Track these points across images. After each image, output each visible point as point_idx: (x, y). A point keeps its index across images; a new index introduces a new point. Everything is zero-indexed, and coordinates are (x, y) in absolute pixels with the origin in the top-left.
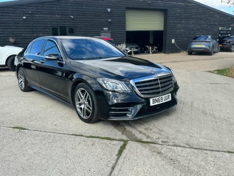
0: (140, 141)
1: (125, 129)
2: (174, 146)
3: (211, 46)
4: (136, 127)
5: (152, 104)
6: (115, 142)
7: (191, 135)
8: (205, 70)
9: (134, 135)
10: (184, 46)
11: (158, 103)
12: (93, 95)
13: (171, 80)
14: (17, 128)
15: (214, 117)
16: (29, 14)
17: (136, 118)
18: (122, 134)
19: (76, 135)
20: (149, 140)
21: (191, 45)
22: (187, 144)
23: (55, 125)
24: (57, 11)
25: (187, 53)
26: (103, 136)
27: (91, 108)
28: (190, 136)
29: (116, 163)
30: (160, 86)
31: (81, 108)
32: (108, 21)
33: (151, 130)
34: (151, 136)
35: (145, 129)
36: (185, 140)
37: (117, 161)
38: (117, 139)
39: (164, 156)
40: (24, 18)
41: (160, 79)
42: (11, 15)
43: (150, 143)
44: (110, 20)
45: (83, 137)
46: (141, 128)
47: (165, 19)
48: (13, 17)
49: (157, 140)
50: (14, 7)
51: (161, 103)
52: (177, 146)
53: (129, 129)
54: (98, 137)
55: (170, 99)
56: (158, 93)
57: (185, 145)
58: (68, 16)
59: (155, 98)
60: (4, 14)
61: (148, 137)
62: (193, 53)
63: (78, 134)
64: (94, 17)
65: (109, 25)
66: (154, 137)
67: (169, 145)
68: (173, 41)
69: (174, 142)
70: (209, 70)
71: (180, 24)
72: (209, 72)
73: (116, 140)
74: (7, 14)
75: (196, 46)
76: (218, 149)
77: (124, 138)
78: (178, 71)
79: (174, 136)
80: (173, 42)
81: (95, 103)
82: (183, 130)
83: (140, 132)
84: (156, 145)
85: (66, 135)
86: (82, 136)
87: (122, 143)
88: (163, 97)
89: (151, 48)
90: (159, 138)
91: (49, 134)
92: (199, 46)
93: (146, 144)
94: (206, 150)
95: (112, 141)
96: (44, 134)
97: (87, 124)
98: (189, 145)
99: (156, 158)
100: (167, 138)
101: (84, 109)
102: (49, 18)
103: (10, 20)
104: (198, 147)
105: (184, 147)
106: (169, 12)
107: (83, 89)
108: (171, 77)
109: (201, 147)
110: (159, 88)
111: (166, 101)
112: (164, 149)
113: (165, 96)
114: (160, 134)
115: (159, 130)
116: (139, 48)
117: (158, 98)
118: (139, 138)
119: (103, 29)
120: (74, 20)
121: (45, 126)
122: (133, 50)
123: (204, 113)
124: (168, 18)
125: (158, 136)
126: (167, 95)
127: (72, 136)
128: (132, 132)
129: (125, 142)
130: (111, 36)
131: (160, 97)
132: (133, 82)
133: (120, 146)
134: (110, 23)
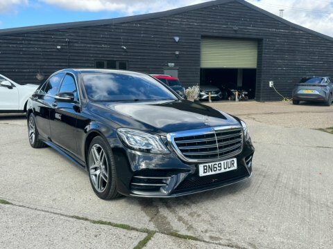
0: (175, 235)
1: (158, 212)
2: (228, 246)
3: (328, 92)
4: (177, 209)
5: (201, 174)
6: (134, 233)
7: (262, 228)
8: (313, 127)
9: (169, 223)
10: (288, 92)
11: (213, 173)
12: (111, 155)
13: (240, 137)
15: (309, 201)
16: (66, 42)
17: (175, 196)
18: (150, 221)
19: (78, 218)
20: (189, 234)
21: (297, 90)
22: (250, 244)
23: (54, 200)
24: (104, 39)
25: (292, 102)
26: (119, 223)
27: (107, 176)
28: (260, 230)
30: (217, 145)
31: (96, 175)
32: (175, 54)
33: (199, 216)
34: (194, 226)
35: (191, 215)
36: (249, 236)
38: (139, 228)
40: (59, 47)
41: (218, 134)
42: (41, 43)
43: (191, 238)
44: (177, 53)
45: (86, 222)
46: (184, 212)
47: (258, 54)
48: (44, 46)
49: (202, 234)
50: (46, 32)
51: (218, 172)
52: (232, 247)
53: (164, 212)
54: (110, 224)
55: (235, 167)
56: (215, 156)
57: (246, 245)
58: (119, 47)
59: (207, 165)
60: (32, 42)
61: (190, 228)
62: (301, 102)
63: (81, 216)
64: (155, 48)
65: (176, 59)
66: (199, 229)
67: (220, 244)
68: (271, 84)
69: (229, 240)
70: (319, 127)
71: (281, 60)
72: (321, 129)
73: (137, 230)
74: (36, 43)
75: (305, 91)
77: (152, 227)
78: (271, 126)
79: (233, 229)
80: (270, 86)
81: (113, 168)
82: (251, 219)
83: (180, 219)
84: (198, 242)
85: (62, 217)
86: (86, 219)
87: (145, 235)
88: (222, 162)
89: (237, 93)
90: (206, 231)
91: (39, 212)
92: (310, 92)
93: (183, 240)
95: (129, 232)
96: (30, 212)
97: (102, 201)
98: (254, 246)
100: (221, 231)
101: (99, 176)
102: (92, 49)
103: (40, 50)
106: (264, 42)
107: (98, 145)
108: (239, 132)
110: (215, 149)
111: (228, 170)
113: (225, 161)
114: (211, 224)
115: (212, 217)
116: (220, 93)
117: (213, 164)
118: (175, 229)
119: (168, 65)
120: (127, 52)
121: (39, 201)
122: (210, 95)
123: (294, 193)
124: (263, 50)
125: (206, 227)
126: (229, 161)
127: (71, 219)
128: (166, 218)
129: (150, 234)
130: (179, 74)
131: (217, 163)
132: (172, 136)
133: (139, 240)
134: (178, 56)
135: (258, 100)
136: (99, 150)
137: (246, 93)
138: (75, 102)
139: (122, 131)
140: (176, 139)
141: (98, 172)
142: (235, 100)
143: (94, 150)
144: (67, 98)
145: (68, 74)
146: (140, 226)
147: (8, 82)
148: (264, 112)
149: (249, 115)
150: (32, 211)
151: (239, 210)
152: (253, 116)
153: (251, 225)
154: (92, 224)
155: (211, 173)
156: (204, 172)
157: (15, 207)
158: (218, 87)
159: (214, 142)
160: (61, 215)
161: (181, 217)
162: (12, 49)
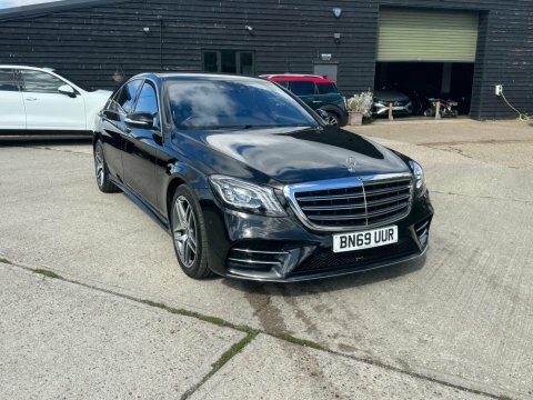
0: (288, 338)
1: (269, 301)
2: (365, 361)
4: (298, 300)
5: (337, 248)
6: (228, 332)
9: (281, 320)
10: (526, 104)
11: (357, 248)
14: (41, 272)
15: (515, 299)
16: (156, 21)
18: (254, 314)
19: (151, 304)
20: (309, 338)
22: (400, 361)
23: (122, 275)
24: (217, 15)
26: (209, 314)
27: (196, 245)
28: (420, 341)
29: (199, 385)
30: (365, 205)
31: (182, 241)
32: (333, 37)
33: (330, 311)
34: (319, 327)
35: (318, 309)
36: (401, 349)
37: (204, 380)
38: (237, 324)
39: (323, 384)
40: (147, 29)
41: (367, 188)
42: (120, 23)
43: (311, 345)
44: (337, 36)
45: (161, 311)
46: (307, 304)
47: (479, 33)
48: (124, 28)
49: (329, 341)
50: (128, 5)
51: (364, 247)
52: (371, 363)
53: (278, 301)
54: (195, 315)
55: (394, 239)
56: (360, 222)
57: (392, 362)
58: (241, 27)
59: (347, 235)
60: (105, 22)
61: (312, 329)
63: (156, 301)
65: (335, 46)
66: (326, 332)
67: (352, 357)
68: (498, 90)
69: (368, 352)
73: (232, 326)
76: (476, 386)
77: (255, 324)
78: (486, 165)
79: (378, 336)
80: (497, 93)
81: (203, 233)
82: (410, 322)
83: (300, 314)
84: (320, 352)
85: (129, 301)
86: (163, 306)
87: (243, 335)
88: (372, 232)
90: (335, 336)
91: (97, 292)
93: (297, 347)
94: (445, 383)
95: (221, 328)
96: (85, 291)
98: (406, 365)
99: (301, 386)
100: (358, 338)
101: (186, 243)
103: (118, 33)
104: (425, 372)
105: (389, 368)
107: (184, 198)
108: (407, 183)
109: (432, 374)
111: (381, 244)
112: (334, 366)
113: (377, 231)
114: (345, 326)
115: (350, 315)
116: (409, 104)
117: (356, 234)
118: (288, 329)
119: (320, 58)
120: (253, 36)
121: (100, 275)
122: (391, 108)
123: (493, 282)
124: (488, 31)
125: (336, 330)
126: (384, 229)
127: (141, 305)
128: (280, 311)
129: (251, 334)
130: (339, 72)
131: (364, 233)
132: (291, 191)
133: (232, 343)
134: (338, 41)
135: (474, 117)
136: (185, 205)
137: (455, 104)
138: (155, 129)
139: (216, 179)
140: (297, 195)
141: (184, 237)
142: (434, 115)
143: (179, 204)
144: (143, 122)
145: (147, 81)
146: (238, 322)
147: (69, 87)
148: (480, 138)
149: (453, 143)
150: (88, 290)
151: (395, 307)
152: (459, 147)
153: (408, 331)
154: (170, 314)
155: (352, 248)
156: (342, 247)
157: (65, 283)
158: (407, 94)
159: (361, 200)
160: (129, 298)
161: (302, 312)
162: (76, 33)
